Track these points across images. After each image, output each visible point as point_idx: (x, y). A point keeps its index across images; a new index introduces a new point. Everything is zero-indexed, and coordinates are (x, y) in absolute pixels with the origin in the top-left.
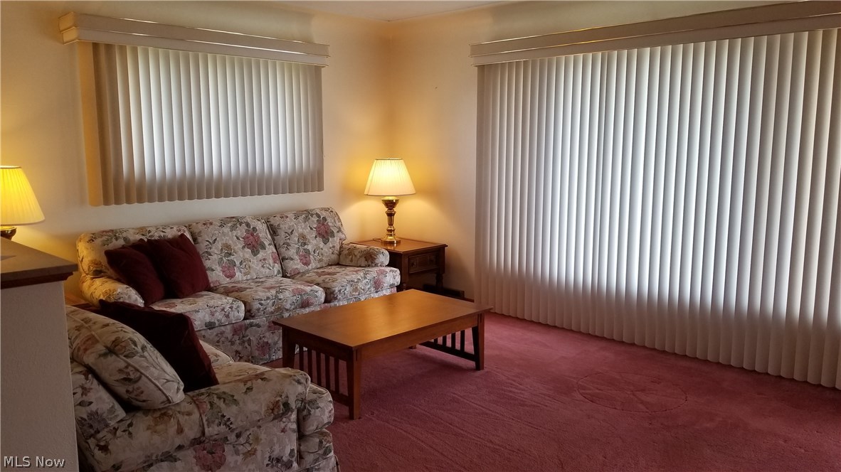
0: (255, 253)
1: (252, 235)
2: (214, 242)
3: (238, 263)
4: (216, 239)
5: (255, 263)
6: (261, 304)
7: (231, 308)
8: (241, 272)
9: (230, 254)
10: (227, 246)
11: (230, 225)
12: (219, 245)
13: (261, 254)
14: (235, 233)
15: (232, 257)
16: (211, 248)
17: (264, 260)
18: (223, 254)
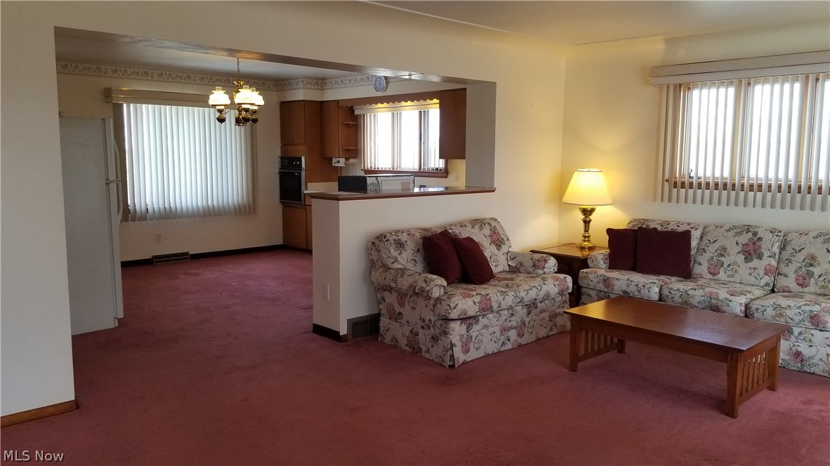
0: (747, 260)
1: (754, 244)
2: (714, 242)
3: (725, 265)
4: (716, 241)
5: (744, 270)
6: (670, 293)
7: (644, 286)
8: (725, 272)
9: (723, 256)
10: (725, 249)
11: (736, 231)
12: (716, 245)
13: (755, 263)
14: (737, 238)
15: (722, 259)
16: (708, 246)
17: (755, 269)
18: (716, 254)
